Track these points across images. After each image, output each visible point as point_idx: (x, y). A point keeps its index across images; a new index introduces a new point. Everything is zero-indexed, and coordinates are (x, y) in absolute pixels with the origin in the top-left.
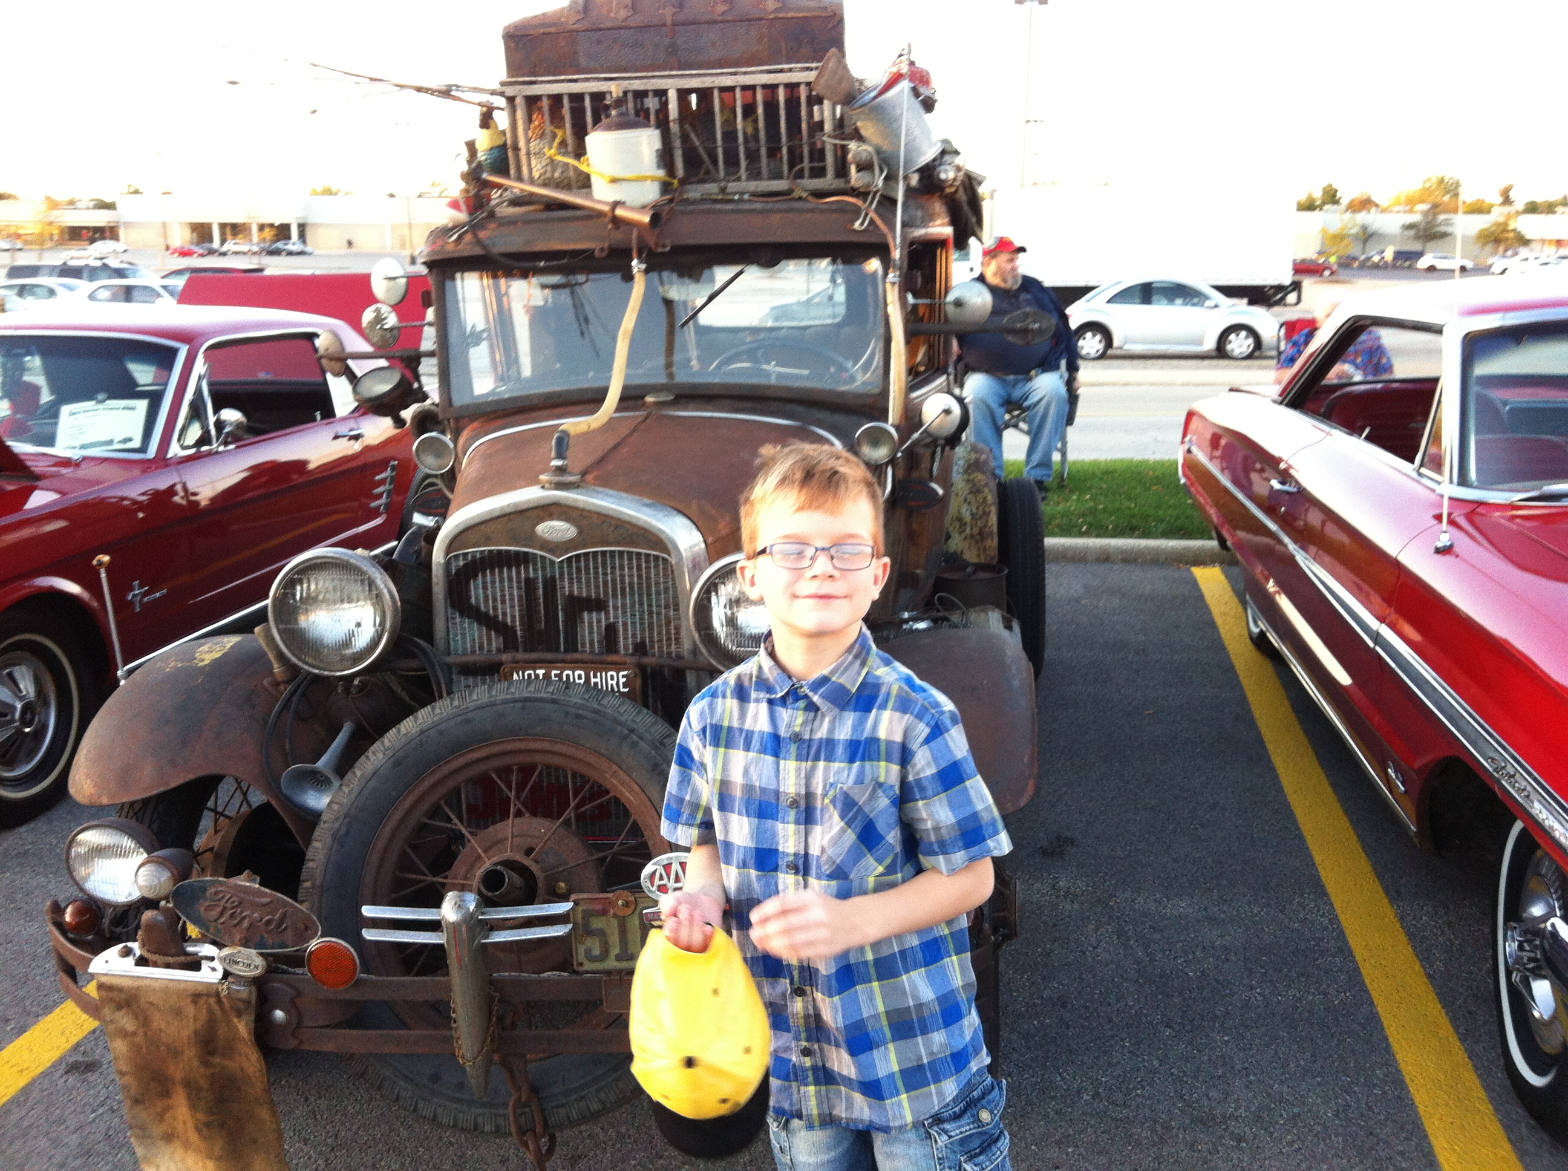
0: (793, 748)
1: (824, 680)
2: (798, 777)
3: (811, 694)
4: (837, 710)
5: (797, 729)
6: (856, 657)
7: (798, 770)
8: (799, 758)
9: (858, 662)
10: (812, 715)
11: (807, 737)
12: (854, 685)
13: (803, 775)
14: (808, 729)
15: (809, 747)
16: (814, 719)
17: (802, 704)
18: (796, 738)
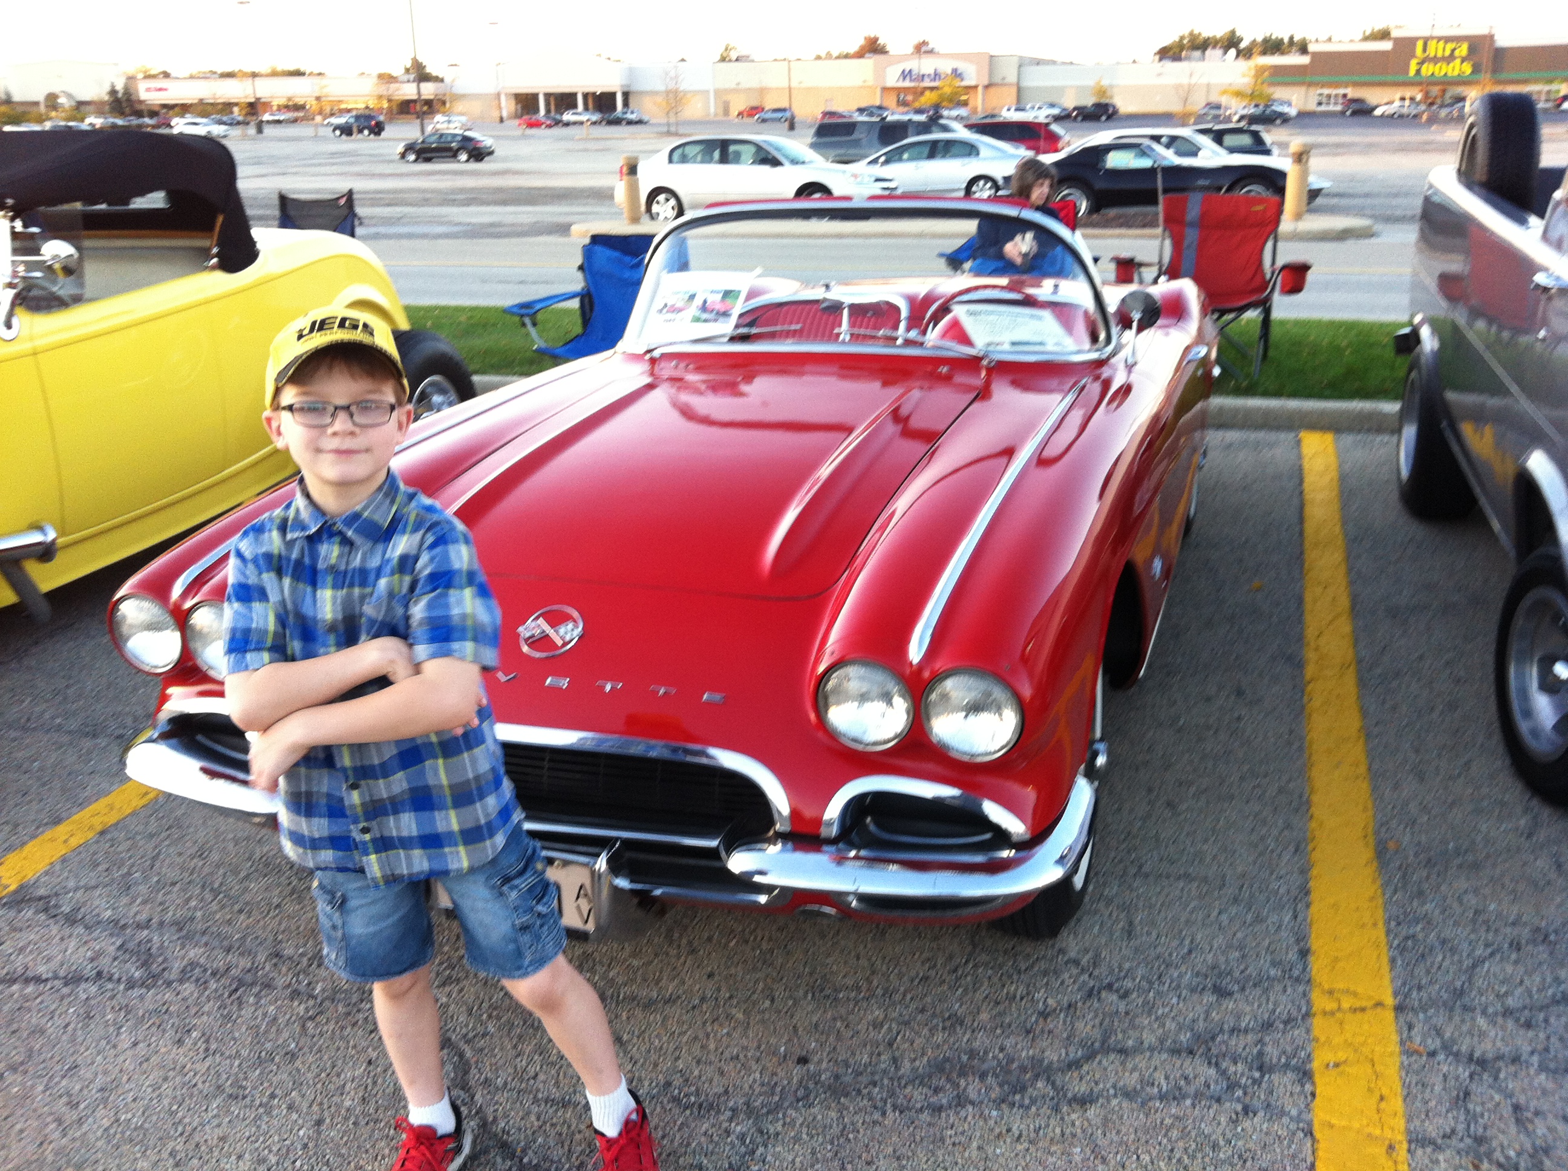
0: (329, 579)
1: (356, 516)
2: (334, 604)
3: (345, 529)
4: (369, 544)
5: (333, 561)
6: (386, 495)
7: (334, 598)
8: (335, 587)
9: (388, 501)
10: (347, 549)
11: (343, 567)
12: (385, 520)
13: (339, 601)
14: (345, 560)
15: (345, 576)
16: (350, 553)
17: (337, 539)
18: (332, 569)
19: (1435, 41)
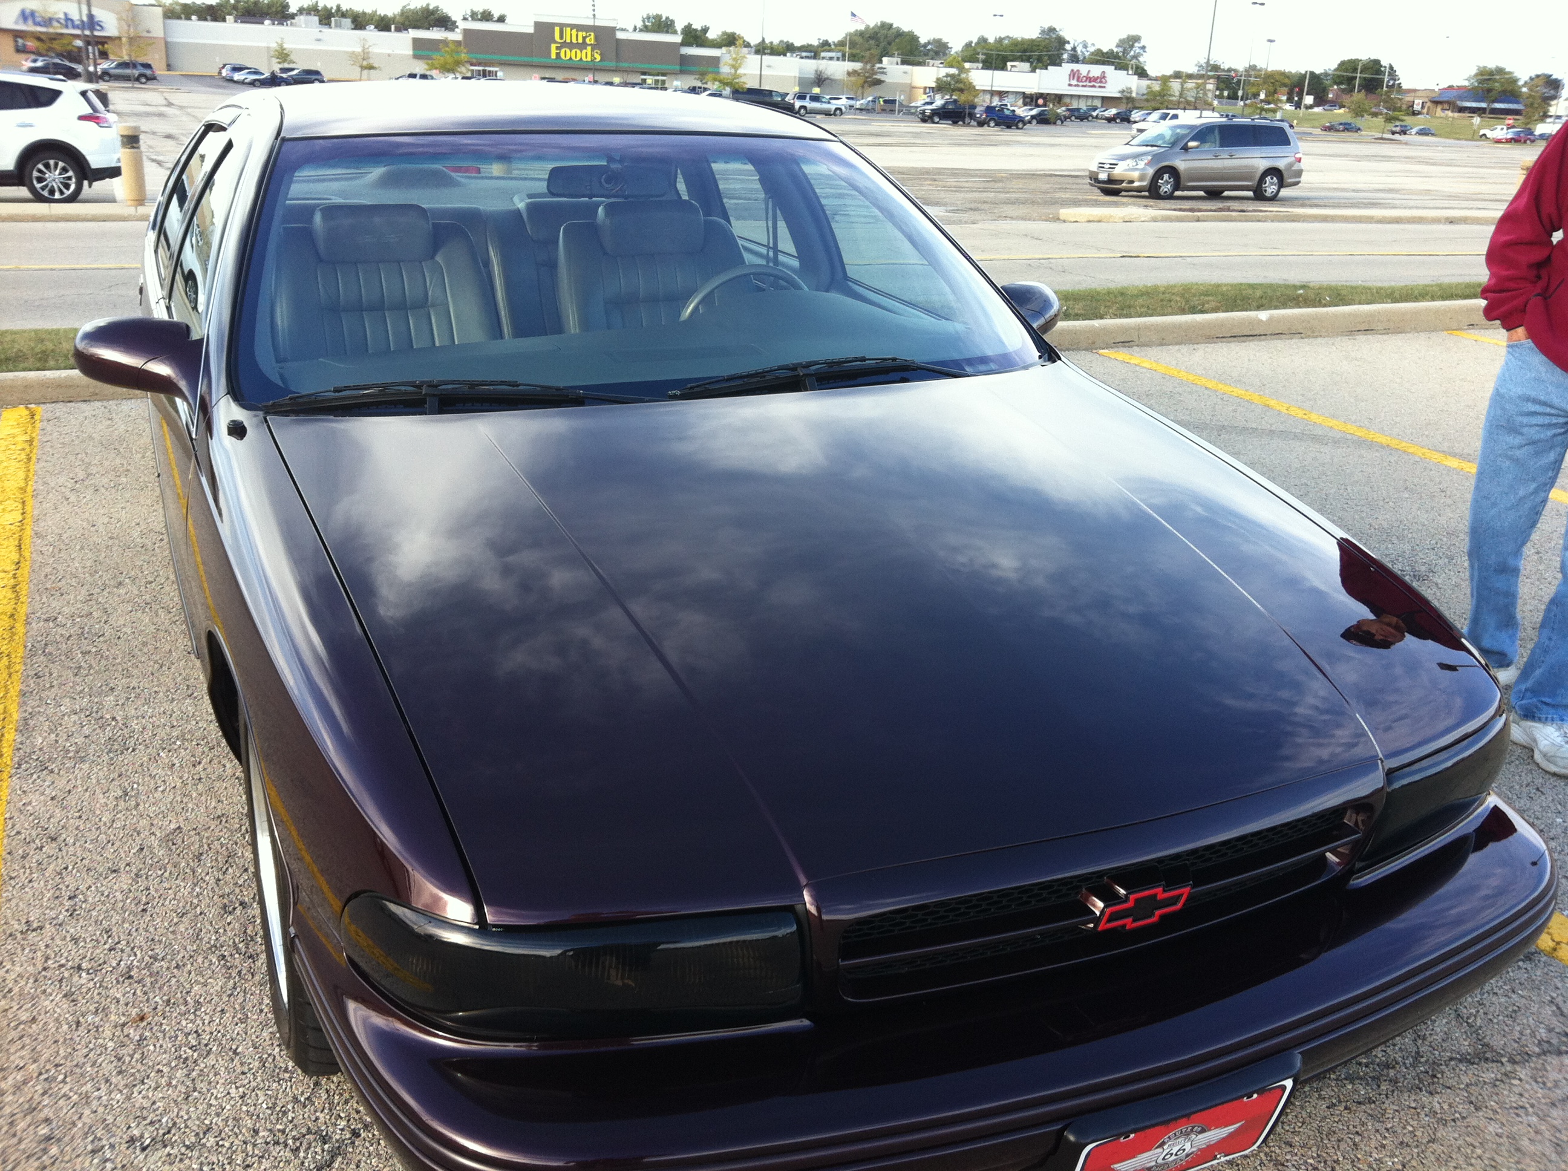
19: (568, 29)
